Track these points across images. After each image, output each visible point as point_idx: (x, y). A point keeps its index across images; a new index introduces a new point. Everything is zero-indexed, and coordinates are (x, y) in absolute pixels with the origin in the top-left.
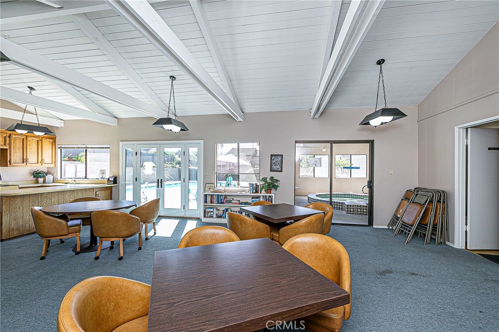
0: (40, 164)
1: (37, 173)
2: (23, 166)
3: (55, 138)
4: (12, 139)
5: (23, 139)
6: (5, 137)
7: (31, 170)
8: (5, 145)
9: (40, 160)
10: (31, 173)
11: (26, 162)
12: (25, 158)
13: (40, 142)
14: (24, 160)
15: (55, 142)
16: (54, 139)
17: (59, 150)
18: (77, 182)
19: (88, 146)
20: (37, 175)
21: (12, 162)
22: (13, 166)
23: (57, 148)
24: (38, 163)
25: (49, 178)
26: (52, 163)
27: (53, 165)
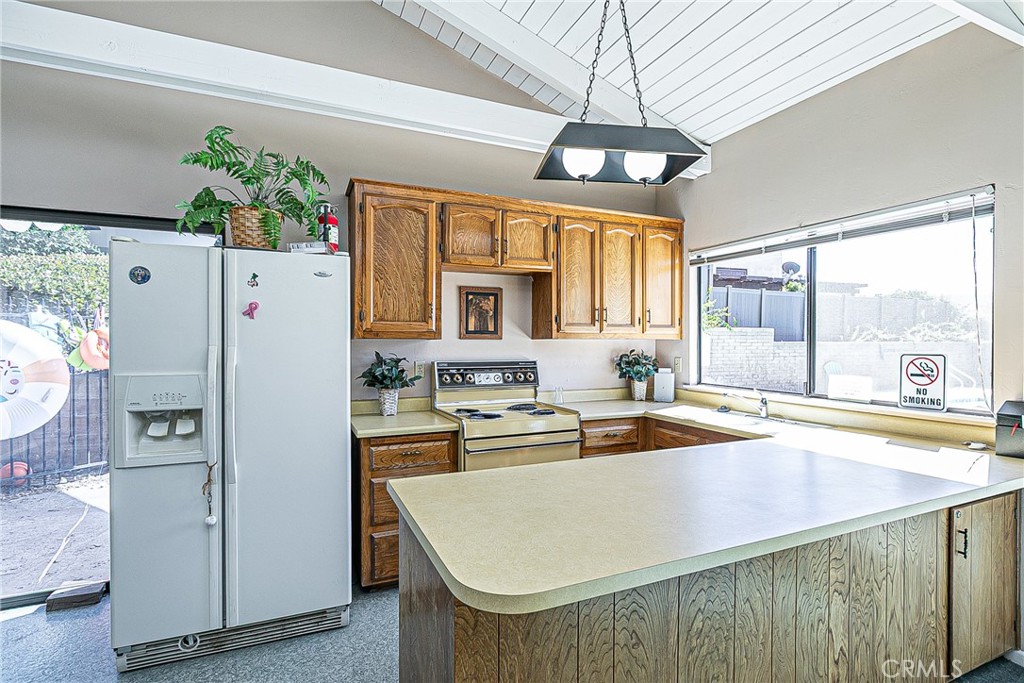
0: (638, 328)
1: (628, 363)
2: (593, 336)
3: (682, 225)
4: (564, 236)
5: (592, 234)
6: (545, 229)
7: (614, 350)
8: (545, 258)
9: (638, 314)
10: (612, 361)
11: (601, 320)
12: (597, 306)
13: (638, 245)
14: (597, 315)
15: (681, 242)
16: (677, 229)
17: (693, 270)
18: (773, 408)
19: (822, 231)
20: (630, 368)
21: (564, 321)
22: (567, 336)
23: (686, 263)
24: (632, 323)
25: (664, 380)
26: (672, 325)
27: (672, 334)
